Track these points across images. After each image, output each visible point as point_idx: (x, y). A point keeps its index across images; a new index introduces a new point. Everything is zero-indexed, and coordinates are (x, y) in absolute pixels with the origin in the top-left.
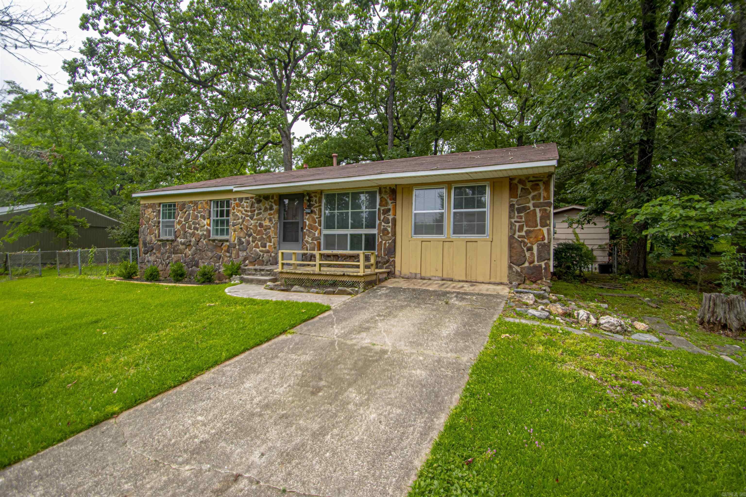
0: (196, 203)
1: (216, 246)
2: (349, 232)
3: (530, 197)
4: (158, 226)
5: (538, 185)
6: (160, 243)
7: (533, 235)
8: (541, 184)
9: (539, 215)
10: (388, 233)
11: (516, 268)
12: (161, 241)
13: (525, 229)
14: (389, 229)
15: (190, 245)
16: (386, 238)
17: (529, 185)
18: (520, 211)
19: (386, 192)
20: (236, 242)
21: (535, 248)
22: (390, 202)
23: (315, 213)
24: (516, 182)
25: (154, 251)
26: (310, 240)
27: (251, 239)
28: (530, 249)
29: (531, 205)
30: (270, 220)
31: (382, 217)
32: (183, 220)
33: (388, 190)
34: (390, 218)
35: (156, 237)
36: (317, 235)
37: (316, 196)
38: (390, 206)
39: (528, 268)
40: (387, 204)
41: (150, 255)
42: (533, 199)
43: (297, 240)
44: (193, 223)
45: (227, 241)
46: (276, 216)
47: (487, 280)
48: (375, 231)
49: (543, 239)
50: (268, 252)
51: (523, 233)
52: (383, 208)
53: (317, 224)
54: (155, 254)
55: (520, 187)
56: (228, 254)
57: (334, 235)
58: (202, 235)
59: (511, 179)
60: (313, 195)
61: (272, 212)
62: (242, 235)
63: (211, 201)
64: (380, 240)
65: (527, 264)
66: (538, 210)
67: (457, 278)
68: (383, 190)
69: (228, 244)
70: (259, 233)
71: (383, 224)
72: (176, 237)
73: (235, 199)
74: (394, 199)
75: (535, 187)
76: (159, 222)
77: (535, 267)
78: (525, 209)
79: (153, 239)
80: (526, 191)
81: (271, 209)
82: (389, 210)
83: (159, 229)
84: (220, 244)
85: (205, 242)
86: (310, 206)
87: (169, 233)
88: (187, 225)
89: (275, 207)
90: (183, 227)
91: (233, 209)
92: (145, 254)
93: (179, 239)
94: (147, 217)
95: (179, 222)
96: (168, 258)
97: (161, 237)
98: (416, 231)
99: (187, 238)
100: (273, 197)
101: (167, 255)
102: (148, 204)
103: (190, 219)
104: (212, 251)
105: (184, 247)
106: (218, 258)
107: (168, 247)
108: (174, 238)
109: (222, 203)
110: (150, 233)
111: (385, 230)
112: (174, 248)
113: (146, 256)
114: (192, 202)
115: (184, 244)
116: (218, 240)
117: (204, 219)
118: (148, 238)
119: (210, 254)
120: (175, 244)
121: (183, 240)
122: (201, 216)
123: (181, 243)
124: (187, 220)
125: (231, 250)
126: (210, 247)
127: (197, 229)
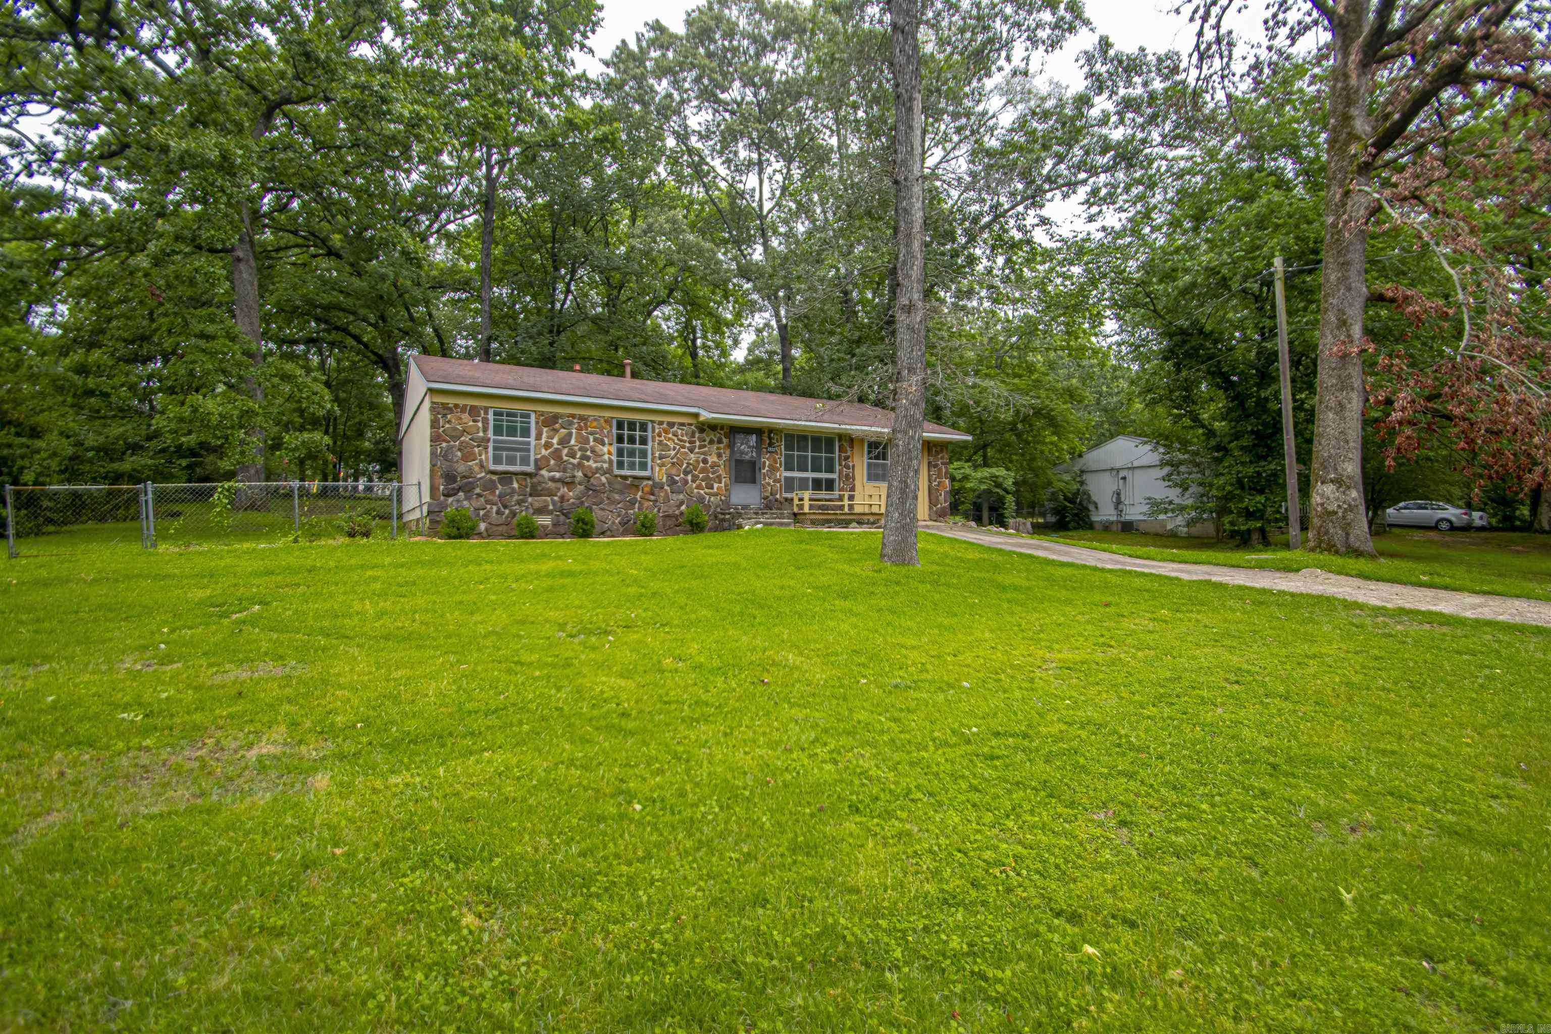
0: (582, 418)
1: (631, 485)
2: (810, 475)
3: (939, 457)
4: (486, 448)
5: (943, 452)
6: (495, 478)
7: (941, 485)
8: (944, 448)
9: (944, 470)
10: (850, 478)
11: (934, 508)
12: (494, 473)
13: (937, 480)
14: (850, 475)
15: (573, 482)
16: (847, 482)
17: (939, 449)
18: (935, 467)
19: (846, 440)
20: (664, 480)
21: (942, 494)
22: (848, 450)
23: (776, 452)
24: (932, 445)
25: (478, 491)
26: (771, 482)
27: (689, 478)
28: (940, 495)
29: (939, 463)
30: (719, 456)
31: (841, 463)
32: (555, 441)
33: (848, 438)
34: (850, 464)
35: (481, 466)
36: (778, 477)
37: (777, 435)
38: (849, 454)
39: (940, 508)
40: (846, 452)
41: (468, 498)
42: (940, 459)
43: (753, 481)
44: (579, 450)
45: (648, 478)
46: (727, 452)
48: (836, 476)
49: (947, 488)
50: (715, 495)
51: (936, 483)
52: (843, 455)
53: (778, 465)
54: (479, 495)
55: (934, 452)
56: (651, 497)
57: (794, 478)
58: (597, 469)
59: (929, 442)
61: (721, 446)
62: (674, 471)
64: (841, 484)
65: (939, 505)
66: (943, 467)
68: (844, 438)
69: (650, 483)
70: (703, 470)
71: (844, 469)
72: (538, 468)
73: (661, 423)
74: (852, 447)
76: (487, 441)
77: (944, 507)
78: (937, 465)
79: (477, 469)
80: (937, 453)
81: (720, 441)
82: (848, 457)
83: (487, 453)
84: (636, 482)
85: (603, 479)
86: (770, 445)
87: (511, 461)
88: (565, 451)
89: (725, 440)
90: (557, 454)
91: (660, 435)
92: (447, 495)
93: (544, 472)
94: (455, 429)
95: (547, 446)
96: (519, 503)
97: (493, 467)
98: (870, 478)
99: (565, 471)
100: (722, 428)
101: (516, 498)
102: (456, 406)
103: (573, 442)
104: (621, 492)
105: (559, 485)
106: (632, 503)
107: (515, 485)
108: (530, 469)
109: (632, 425)
110: (466, 458)
111: (847, 475)
112: (533, 486)
113: (450, 500)
114: (573, 416)
115: (559, 480)
116: (635, 478)
117: (603, 444)
118: (461, 468)
119: (617, 497)
120: (535, 480)
121: (557, 475)
122: (595, 440)
123: (553, 479)
124: (564, 441)
125: (656, 491)
126: (617, 486)
127: (588, 459)
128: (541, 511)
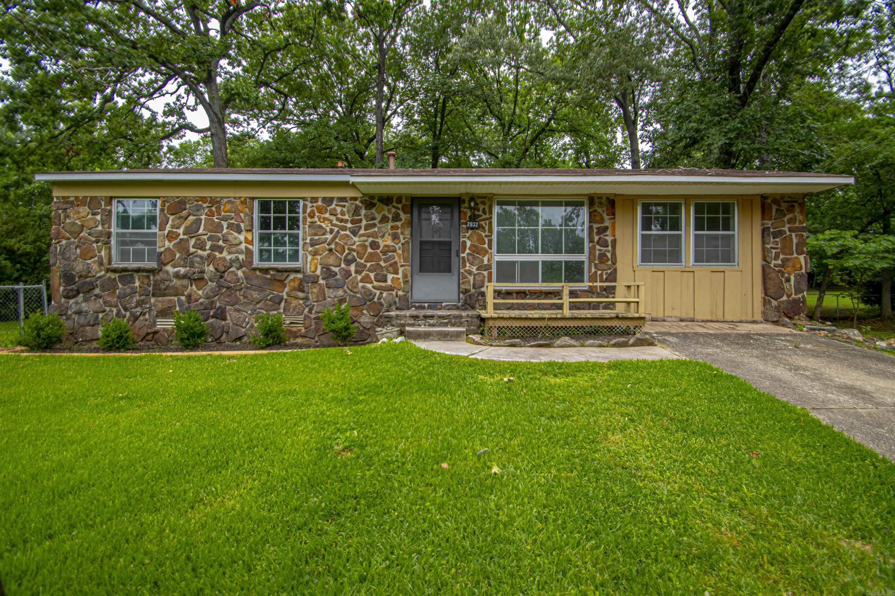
0: (214, 201)
1: (274, 280)
2: (540, 258)
3: (786, 219)
4: (108, 243)
5: (794, 206)
6: (113, 276)
7: (790, 264)
8: (796, 205)
9: (795, 241)
10: (608, 260)
11: (774, 303)
12: (115, 271)
13: (781, 256)
14: (609, 255)
15: (203, 278)
16: (603, 266)
17: (784, 206)
18: (775, 235)
19: (601, 203)
20: (318, 272)
21: (792, 278)
22: (606, 217)
23: (483, 228)
24: (769, 201)
25: (97, 291)
26: (474, 269)
27: (353, 268)
28: (788, 280)
29: (786, 229)
30: (395, 237)
31: (596, 238)
32: (181, 231)
33: (604, 200)
34: (609, 239)
35: (101, 264)
36: (486, 262)
37: (484, 203)
38: (607, 223)
39: (788, 302)
40: (602, 220)
41: (86, 300)
42: (789, 222)
43: (448, 270)
44: (209, 239)
45: (297, 271)
46: (408, 232)
47: (750, 318)
48: (584, 258)
49: (801, 268)
50: (390, 289)
51: (779, 262)
52: (595, 226)
53: (486, 246)
54: (98, 296)
55: (774, 207)
56: (301, 295)
57: (514, 263)
58: (232, 261)
59: (764, 197)
60: (479, 201)
61: (399, 224)
62: (331, 260)
63: (253, 199)
64: (593, 270)
65: (785, 298)
66: (793, 235)
67: (698, 317)
68: (596, 200)
69: (300, 276)
70: (371, 257)
71: (598, 247)
72: (162, 264)
73: (314, 200)
74: (613, 214)
75: (791, 209)
76: (109, 235)
77: (795, 300)
78: (781, 233)
79: (95, 267)
80: (781, 213)
81: (396, 218)
82: (606, 229)
83: (110, 248)
84: (279, 276)
85: (240, 273)
86: (473, 218)
87: (139, 256)
88: (192, 242)
89: (403, 216)
90: (182, 245)
91: (312, 216)
92: (68, 297)
93: (169, 268)
94: (74, 224)
95: (171, 236)
96: (139, 304)
97: (116, 264)
98: (645, 258)
99: (192, 265)
100: (399, 199)
101: (137, 298)
102: (77, 198)
103: (201, 231)
104: (261, 289)
105: (185, 282)
106: (277, 301)
107: (137, 284)
108: (154, 265)
109: (280, 205)
110: (84, 256)
111: (603, 256)
112: (156, 284)
113: (72, 301)
114: (203, 199)
115: (185, 276)
116: (277, 270)
117: (240, 232)
118: (79, 267)
119: (256, 295)
120: (158, 277)
121: (182, 270)
122: (230, 226)
123: (177, 275)
124: (191, 231)
125: (307, 287)
126: (256, 282)
127: (221, 250)
128: (164, 313)
